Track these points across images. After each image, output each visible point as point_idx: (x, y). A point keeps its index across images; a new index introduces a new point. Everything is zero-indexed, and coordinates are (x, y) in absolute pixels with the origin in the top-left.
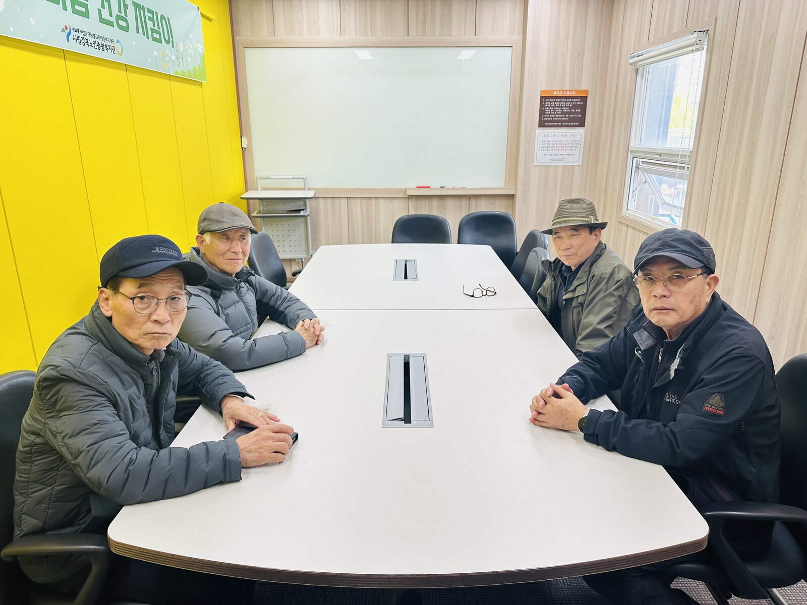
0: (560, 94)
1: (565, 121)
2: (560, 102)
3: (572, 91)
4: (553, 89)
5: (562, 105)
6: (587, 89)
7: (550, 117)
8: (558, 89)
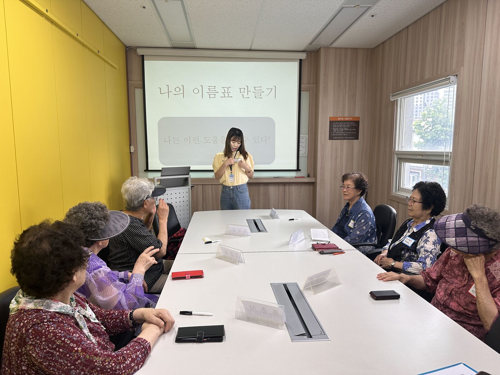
0: (342, 119)
1: (346, 136)
2: (342, 124)
3: (350, 117)
4: (338, 116)
5: (343, 126)
6: (359, 116)
7: (336, 134)
8: (340, 116)
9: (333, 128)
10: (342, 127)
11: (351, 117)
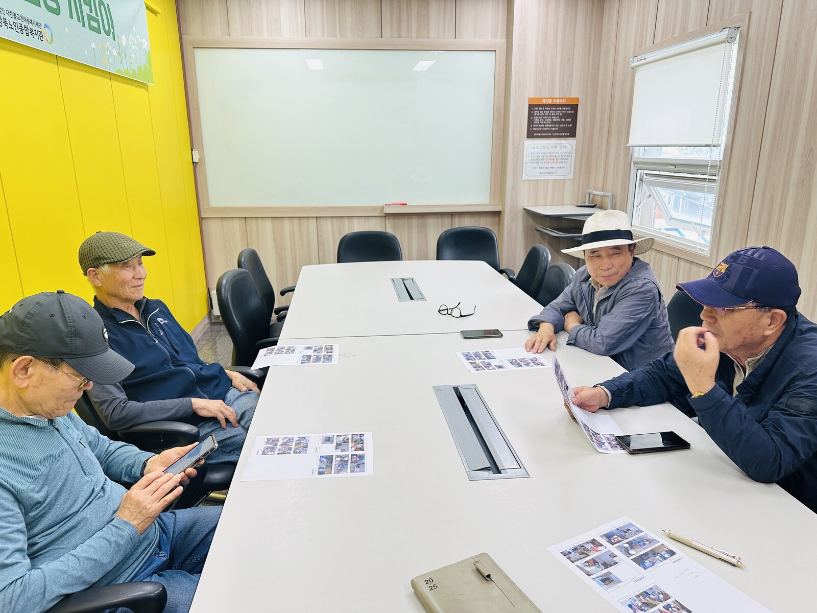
0: (550, 102)
1: (555, 131)
2: (549, 110)
3: (562, 99)
4: (542, 97)
5: (551, 113)
6: (577, 97)
7: (539, 127)
8: (547, 96)
9: (533, 118)
10: (549, 116)
11: (564, 98)
